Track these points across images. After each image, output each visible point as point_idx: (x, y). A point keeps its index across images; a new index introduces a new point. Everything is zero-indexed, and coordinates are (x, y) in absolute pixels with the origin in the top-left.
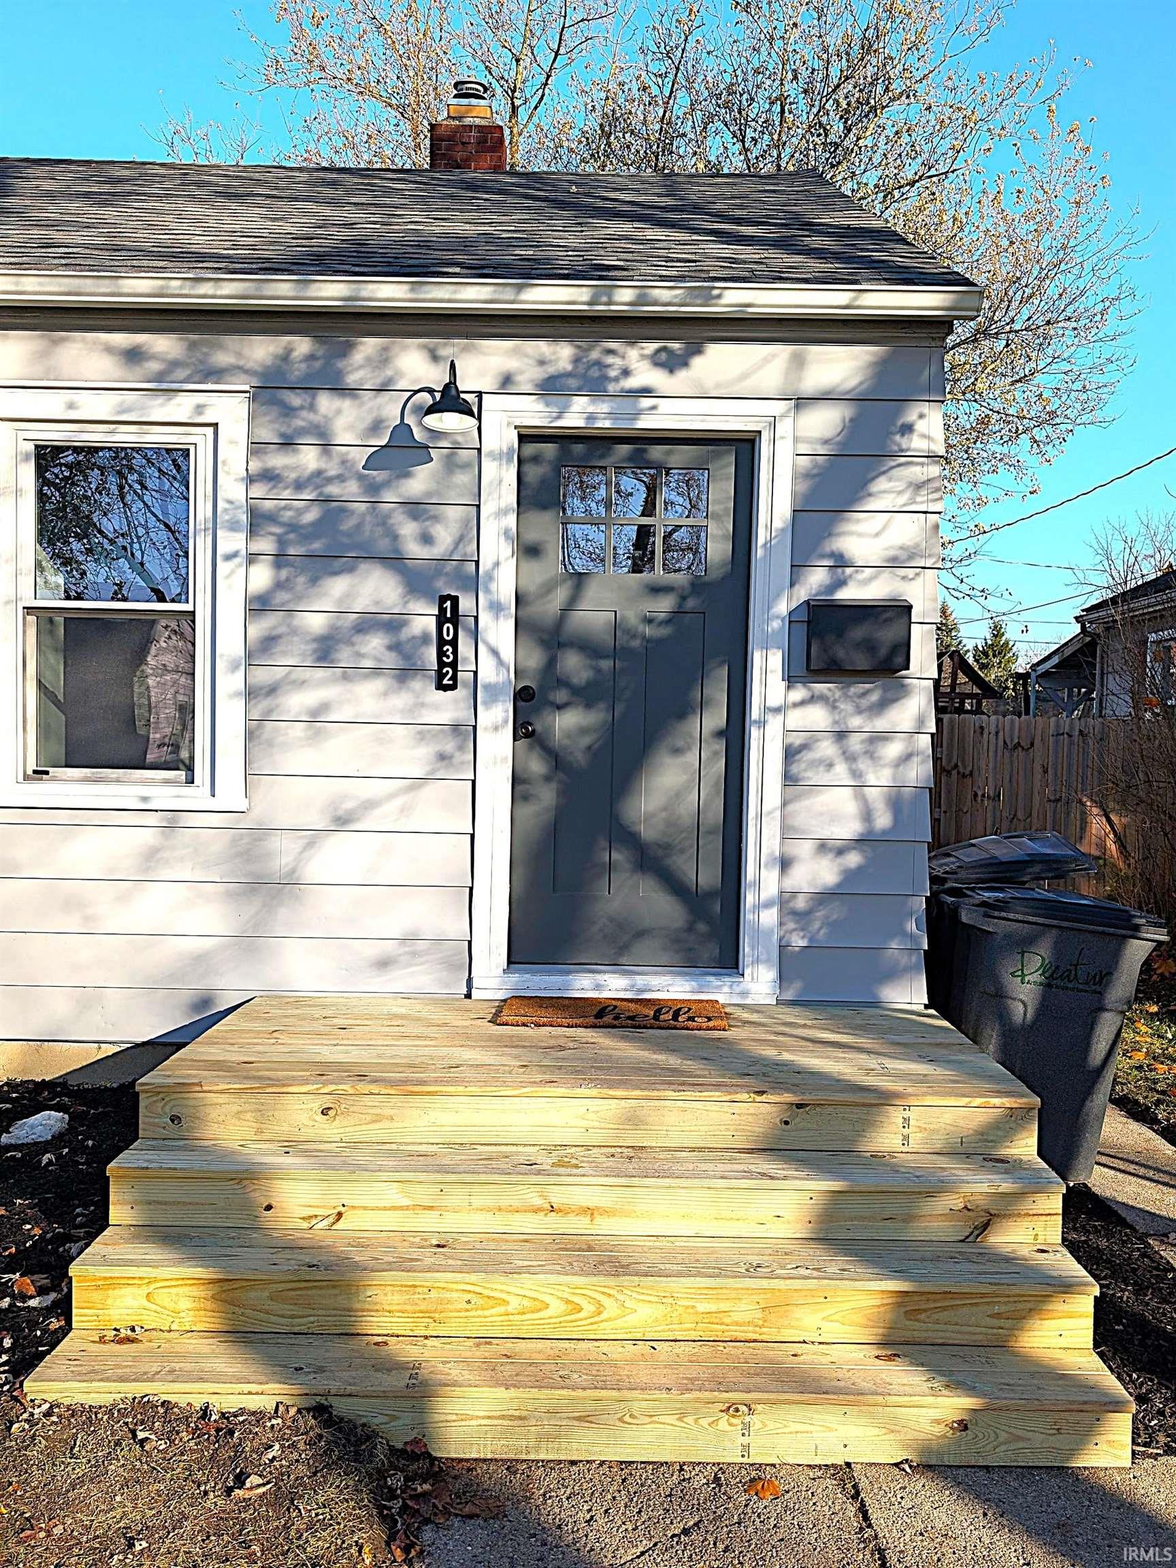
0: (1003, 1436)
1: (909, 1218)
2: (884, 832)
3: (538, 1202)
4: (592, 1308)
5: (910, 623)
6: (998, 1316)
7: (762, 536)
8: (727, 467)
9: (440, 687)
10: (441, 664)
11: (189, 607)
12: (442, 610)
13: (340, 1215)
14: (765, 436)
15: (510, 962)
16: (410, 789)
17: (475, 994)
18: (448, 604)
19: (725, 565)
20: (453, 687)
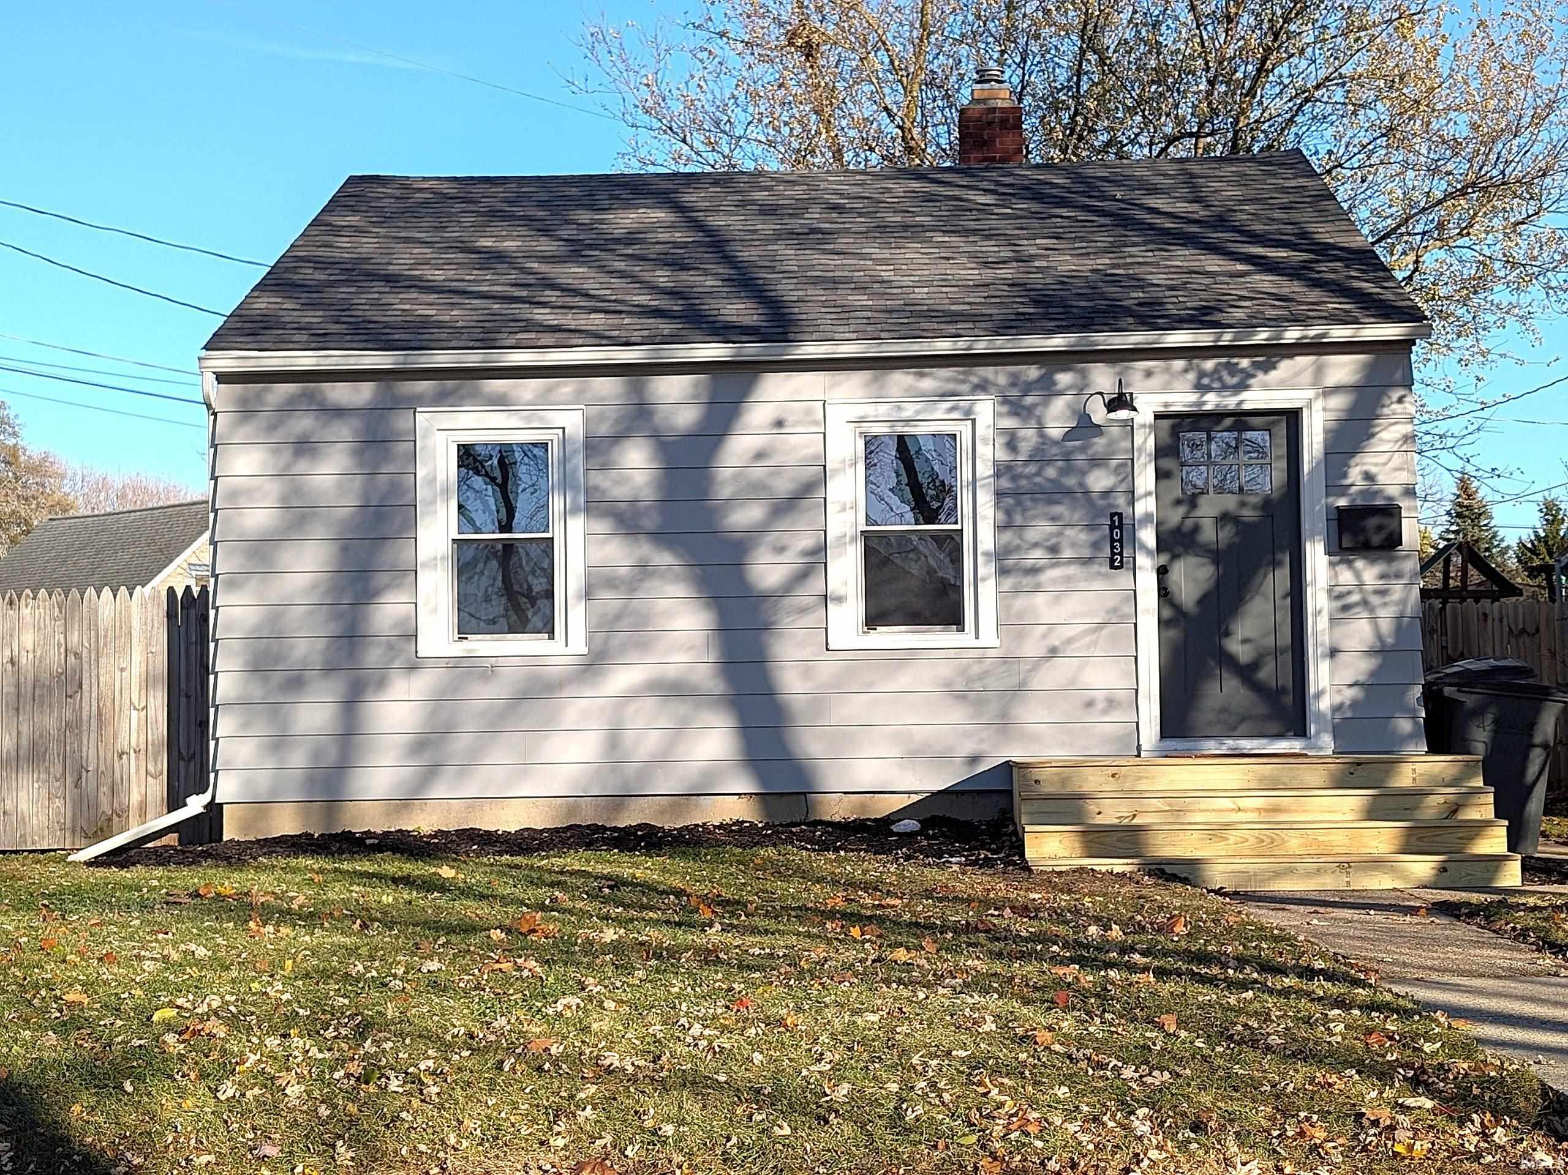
0: (1463, 874)
1: (1416, 808)
2: (1393, 645)
3: (1233, 806)
4: (1269, 840)
5: (1401, 518)
6: (1460, 838)
7: (1306, 468)
8: (1282, 430)
9: (1112, 567)
10: (1113, 554)
11: (958, 527)
12: (1113, 522)
13: (1135, 816)
14: (1305, 410)
15: (1162, 737)
16: (1095, 630)
17: (1143, 754)
18: (1116, 518)
19: (1283, 486)
20: (1121, 567)
